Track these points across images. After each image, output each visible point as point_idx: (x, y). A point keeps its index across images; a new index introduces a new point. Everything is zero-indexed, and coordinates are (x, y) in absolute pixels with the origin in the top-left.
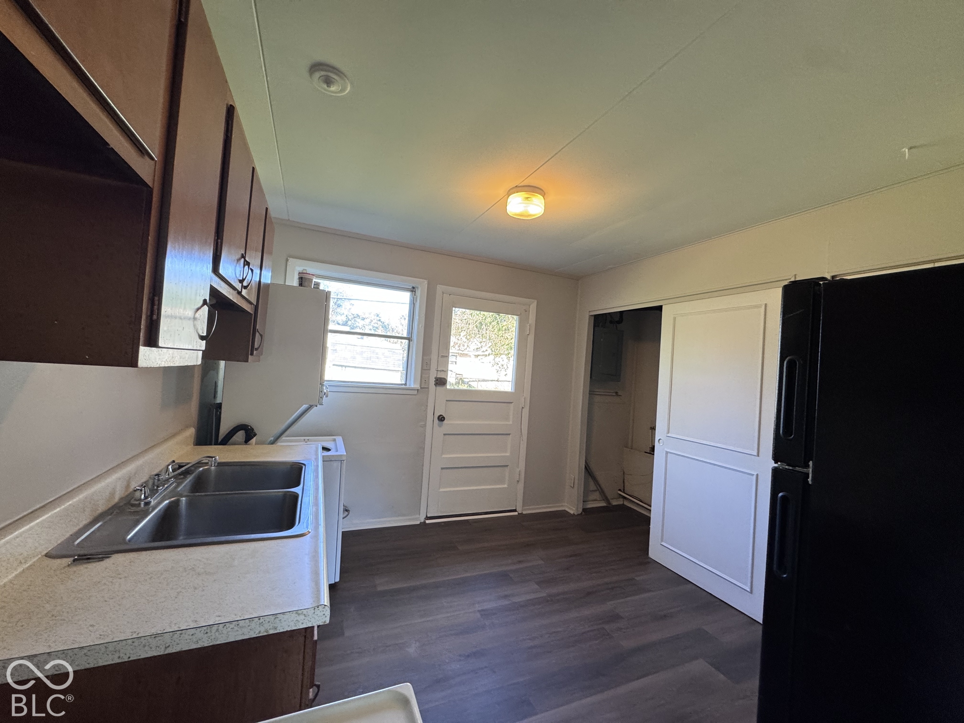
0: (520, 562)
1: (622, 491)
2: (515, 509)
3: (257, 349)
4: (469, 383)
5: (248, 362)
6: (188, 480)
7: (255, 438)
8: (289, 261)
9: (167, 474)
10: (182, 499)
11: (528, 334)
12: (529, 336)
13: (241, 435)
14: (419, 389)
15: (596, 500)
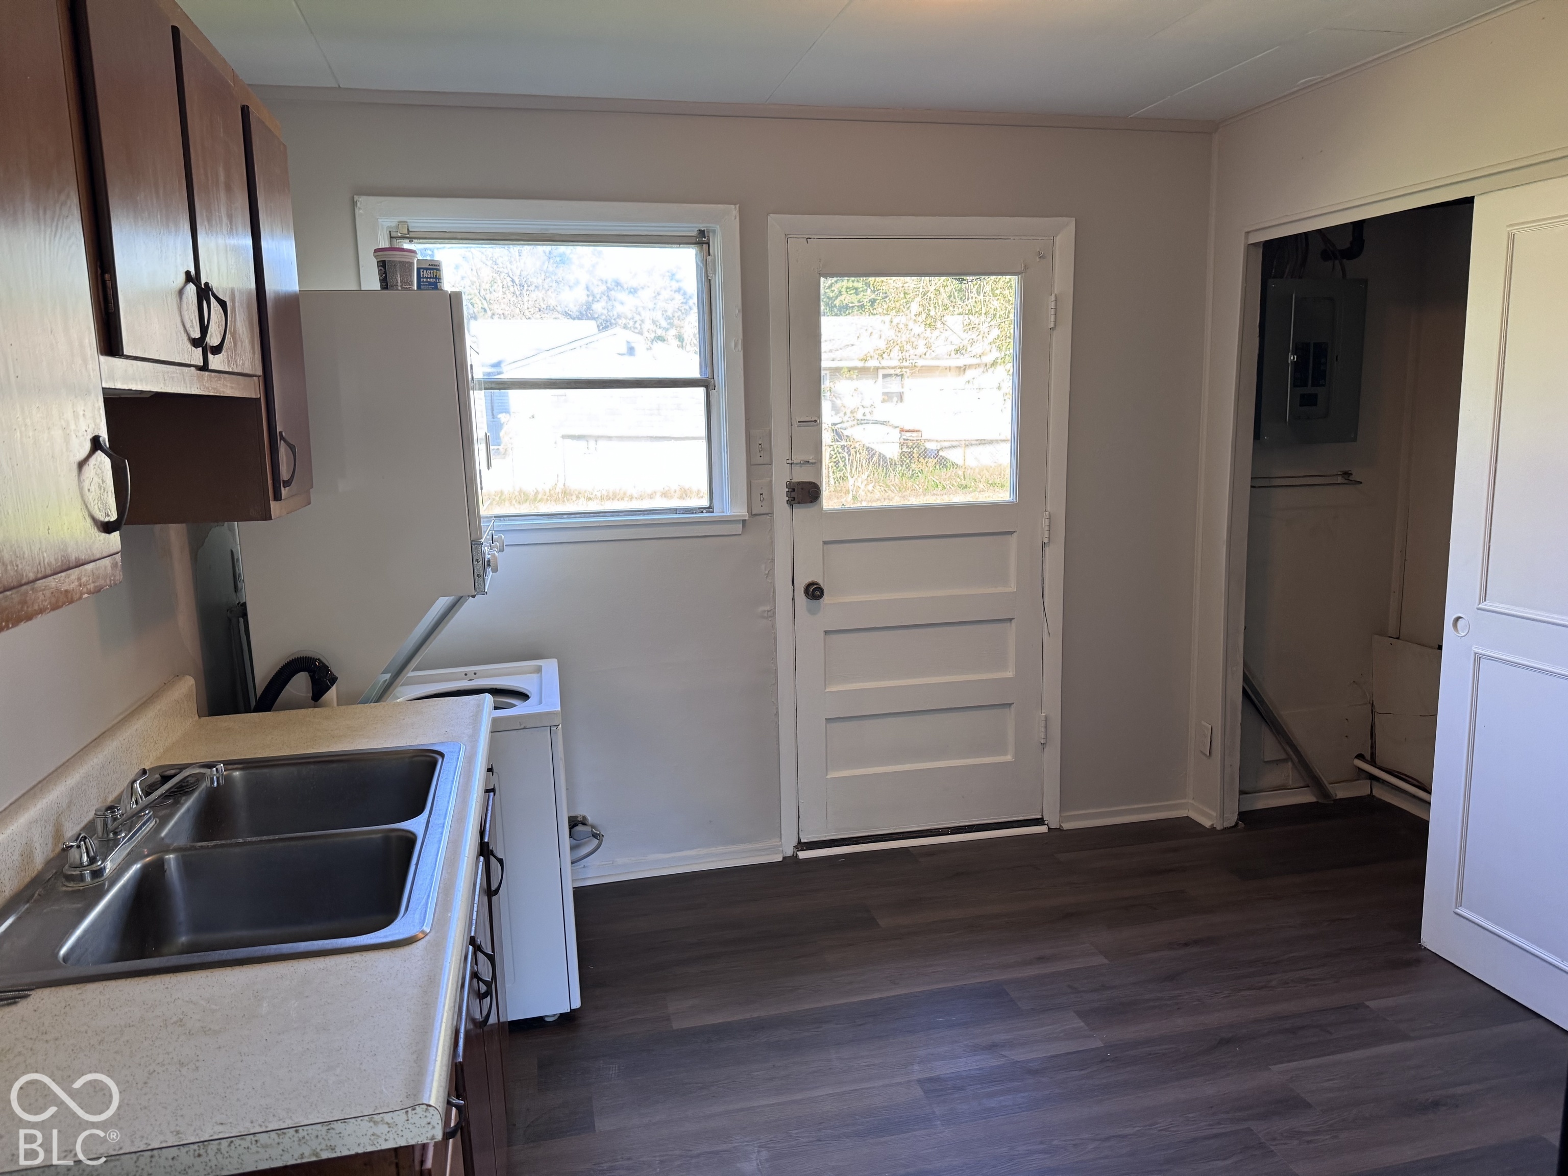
0: (1041, 959)
1: (1368, 757)
2: (1039, 816)
3: (287, 483)
4: (941, 453)
5: (270, 518)
6: (183, 810)
7: (334, 688)
8: (359, 204)
9: (133, 800)
10: (167, 857)
11: (1052, 325)
12: (1055, 333)
13: (300, 683)
14: (747, 518)
15: (1283, 787)
